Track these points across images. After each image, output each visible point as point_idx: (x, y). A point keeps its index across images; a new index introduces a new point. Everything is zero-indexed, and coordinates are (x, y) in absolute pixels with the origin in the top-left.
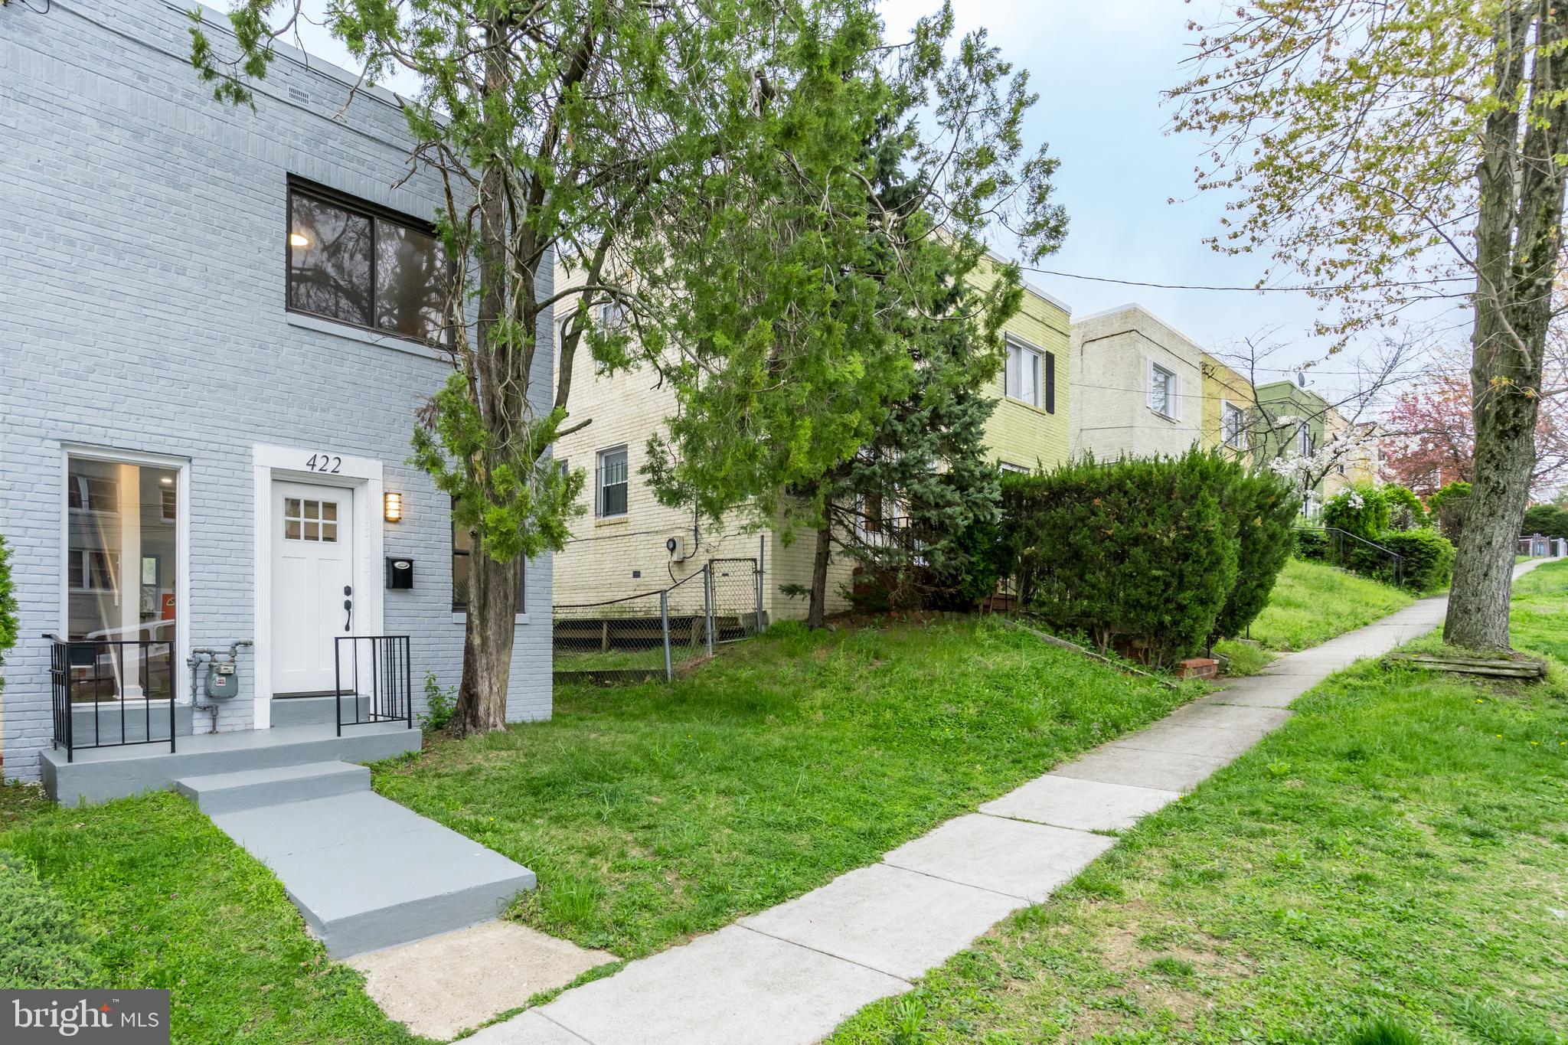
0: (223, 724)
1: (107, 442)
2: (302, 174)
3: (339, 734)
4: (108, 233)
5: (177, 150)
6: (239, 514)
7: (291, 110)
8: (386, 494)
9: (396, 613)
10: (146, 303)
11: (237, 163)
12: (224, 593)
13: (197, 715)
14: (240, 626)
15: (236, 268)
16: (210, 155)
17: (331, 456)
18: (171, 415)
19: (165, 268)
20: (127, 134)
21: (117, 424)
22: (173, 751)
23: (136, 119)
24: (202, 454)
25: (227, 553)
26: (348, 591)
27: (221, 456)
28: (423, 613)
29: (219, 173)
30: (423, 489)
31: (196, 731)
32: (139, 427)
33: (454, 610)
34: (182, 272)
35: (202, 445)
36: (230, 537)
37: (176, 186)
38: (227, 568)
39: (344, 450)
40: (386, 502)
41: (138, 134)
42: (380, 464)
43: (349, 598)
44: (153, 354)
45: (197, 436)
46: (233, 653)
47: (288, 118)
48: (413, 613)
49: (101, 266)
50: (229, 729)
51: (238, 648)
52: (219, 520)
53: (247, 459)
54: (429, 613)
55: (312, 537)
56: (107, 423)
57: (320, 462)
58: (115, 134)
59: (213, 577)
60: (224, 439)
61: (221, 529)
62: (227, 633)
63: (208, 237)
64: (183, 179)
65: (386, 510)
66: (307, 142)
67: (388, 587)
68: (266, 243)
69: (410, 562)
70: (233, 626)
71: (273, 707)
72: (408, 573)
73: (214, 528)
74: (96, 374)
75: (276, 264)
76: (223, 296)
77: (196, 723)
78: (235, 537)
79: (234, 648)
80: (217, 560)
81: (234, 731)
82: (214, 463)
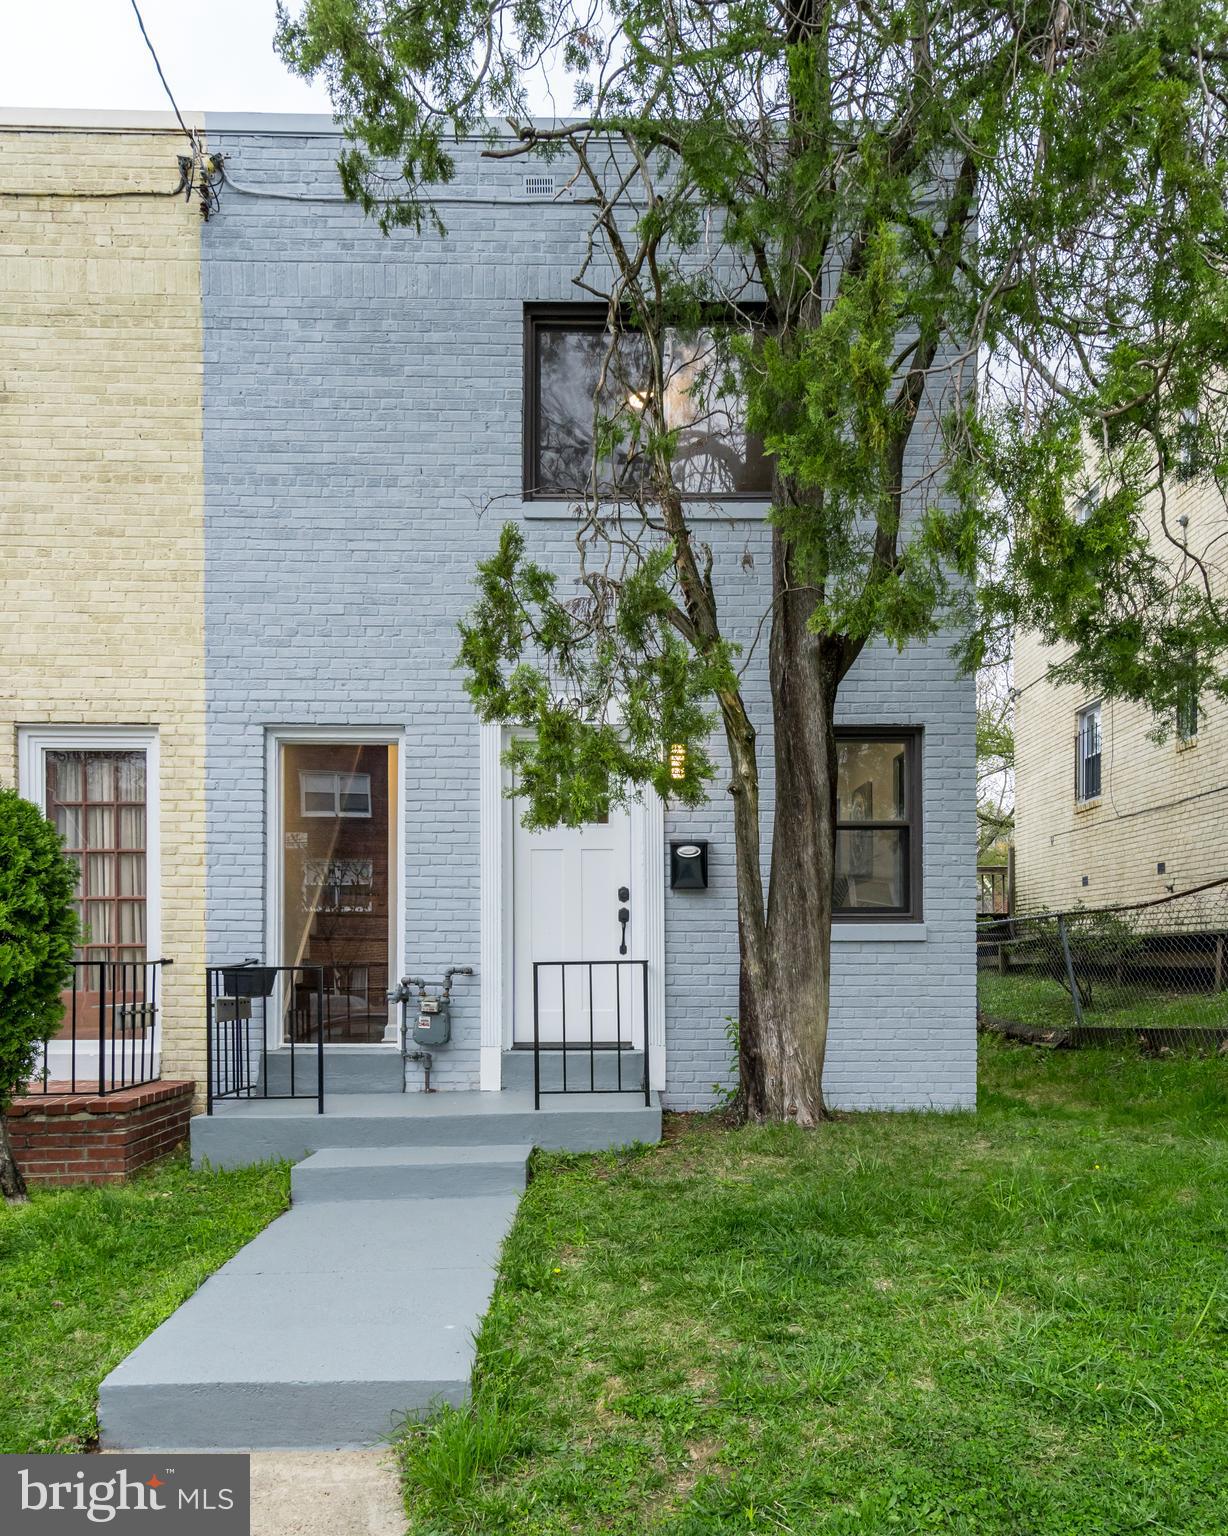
0: (441, 1081)
1: (310, 719)
2: (543, 298)
3: (537, 1107)
4: (310, 458)
5: (385, 325)
6: (463, 794)
7: (526, 210)
9: (686, 926)
10: (350, 535)
11: (458, 314)
12: (442, 903)
13: (411, 1066)
14: (463, 946)
15: (456, 460)
16: (426, 315)
18: (379, 674)
19: (374, 484)
20: (330, 325)
21: (321, 695)
22: (321, 1111)
23: (341, 302)
24: (418, 719)
25: (448, 849)
26: (624, 895)
27: (439, 718)
29: (435, 337)
31: (410, 1088)
32: (343, 695)
34: (392, 483)
35: (416, 707)
36: (450, 827)
37: (386, 372)
38: (448, 869)
41: (342, 321)
43: (626, 905)
44: (358, 599)
45: (409, 695)
46: (449, 984)
47: (525, 224)
48: (714, 925)
49: (302, 502)
50: (450, 1087)
51: (455, 978)
53: (472, 718)
56: (309, 695)
58: (322, 330)
59: (430, 881)
60: (442, 696)
61: (440, 816)
62: (442, 958)
63: (424, 427)
64: (394, 359)
66: (551, 250)
67: (671, 887)
68: (497, 413)
69: (703, 846)
70: (455, 948)
71: (507, 1063)
72: (703, 860)
73: (430, 816)
74: (298, 637)
75: (509, 438)
76: (442, 502)
77: (409, 1077)
78: (457, 827)
79: (448, 977)
80: (435, 859)
81: (455, 1092)
82: (431, 729)
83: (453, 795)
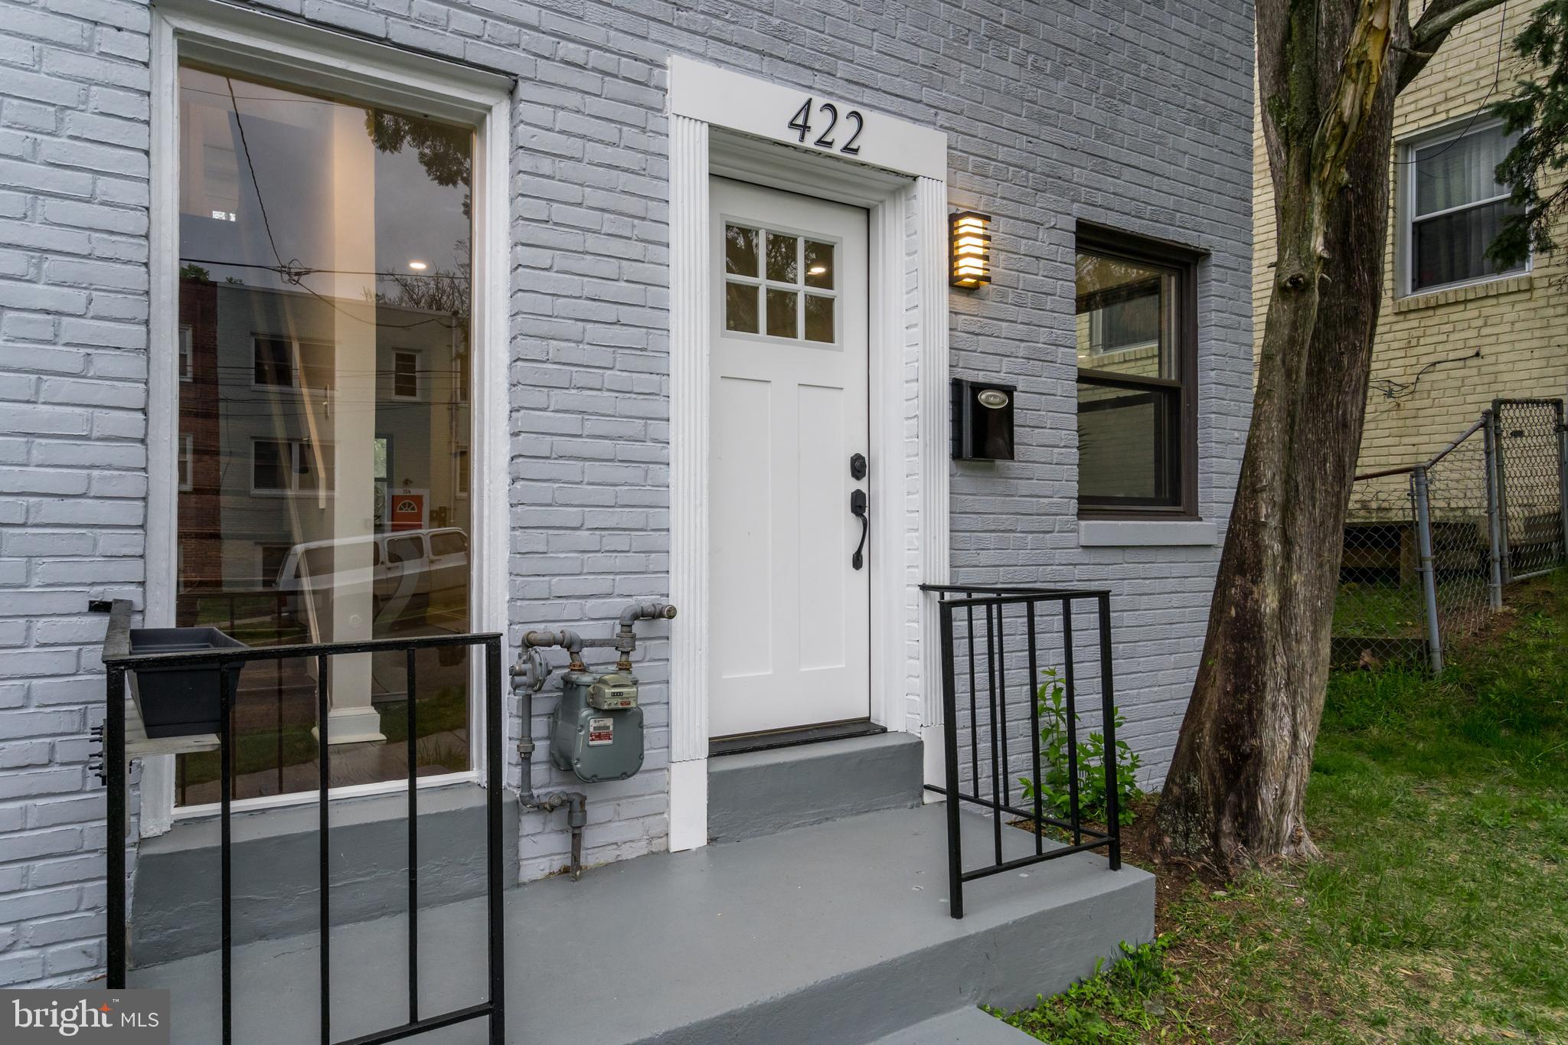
0: (595, 846)
6: (635, 250)
8: (953, 218)
12: (596, 472)
13: (530, 822)
14: (635, 561)
17: (843, 108)
24: (547, 71)
25: (604, 357)
26: (859, 467)
27: (592, 82)
28: (1024, 523)
30: (1022, 212)
31: (529, 871)
33: (1082, 514)
35: (544, 43)
36: (610, 313)
38: (604, 401)
39: (868, 96)
40: (953, 238)
42: (942, 138)
43: (862, 485)
46: (625, 643)
48: (1005, 521)
50: (610, 855)
51: (636, 627)
52: (587, 264)
53: (652, 97)
54: (1034, 523)
55: (781, 325)
57: (819, 121)
59: (571, 423)
60: (596, 34)
61: (591, 287)
62: (603, 584)
65: (953, 258)
67: (957, 455)
69: (1009, 391)
70: (619, 562)
71: (717, 784)
72: (1005, 420)
73: (571, 284)
77: (525, 846)
78: (626, 314)
79: (627, 627)
80: (580, 377)
82: (573, 100)
83: (617, 247)
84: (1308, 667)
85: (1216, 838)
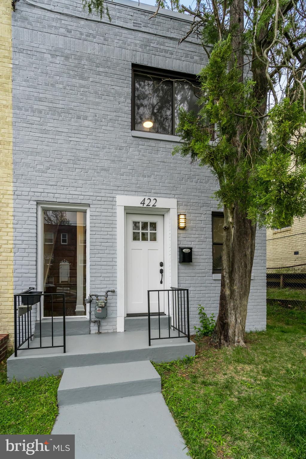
0: (104, 329)
1: (55, 200)
2: (138, 62)
4: (55, 105)
5: (83, 62)
6: (111, 229)
7: (133, 32)
8: (179, 216)
9: (184, 275)
10: (70, 135)
11: (109, 63)
12: (103, 267)
13: (92, 324)
14: (111, 282)
15: (108, 113)
16: (98, 61)
17: (152, 198)
18: (80, 185)
19: (79, 118)
20: (63, 58)
21: (58, 191)
22: (65, 352)
23: (66, 51)
24: (94, 202)
25: (105, 248)
26: (162, 264)
27: (102, 203)
28: (198, 275)
29: (101, 69)
30: (197, 212)
31: (92, 332)
32: (67, 192)
33: (213, 273)
34: (85, 118)
35: (94, 198)
36: (106, 241)
37: (82, 78)
38: (105, 255)
39: (159, 195)
40: (179, 219)
41: (67, 58)
42: (176, 200)
43: (162, 268)
44: (73, 158)
45: (92, 194)
46: (107, 296)
47: (132, 37)
48: (193, 275)
49: (52, 121)
50: (106, 331)
51: (109, 293)
52: (102, 233)
53: (114, 203)
54: (201, 275)
55: (144, 238)
56: (55, 191)
57: (147, 202)
58: (58, 60)
59: (99, 259)
60: (103, 195)
61: (103, 237)
62: (105, 286)
63: (97, 100)
64: (86, 75)
65: (179, 223)
66: (141, 47)
67: (180, 262)
68: (122, 99)
69: (191, 249)
70: (108, 282)
71: (126, 322)
72: (190, 254)
73: (99, 236)
74: (50, 170)
75: (127, 108)
76: (103, 127)
77: (92, 328)
78: (109, 241)
79: (107, 293)
80: (101, 252)
81: (108, 333)
82: (99, 206)
83: (107, 229)
84: (239, 306)
85: (220, 340)
